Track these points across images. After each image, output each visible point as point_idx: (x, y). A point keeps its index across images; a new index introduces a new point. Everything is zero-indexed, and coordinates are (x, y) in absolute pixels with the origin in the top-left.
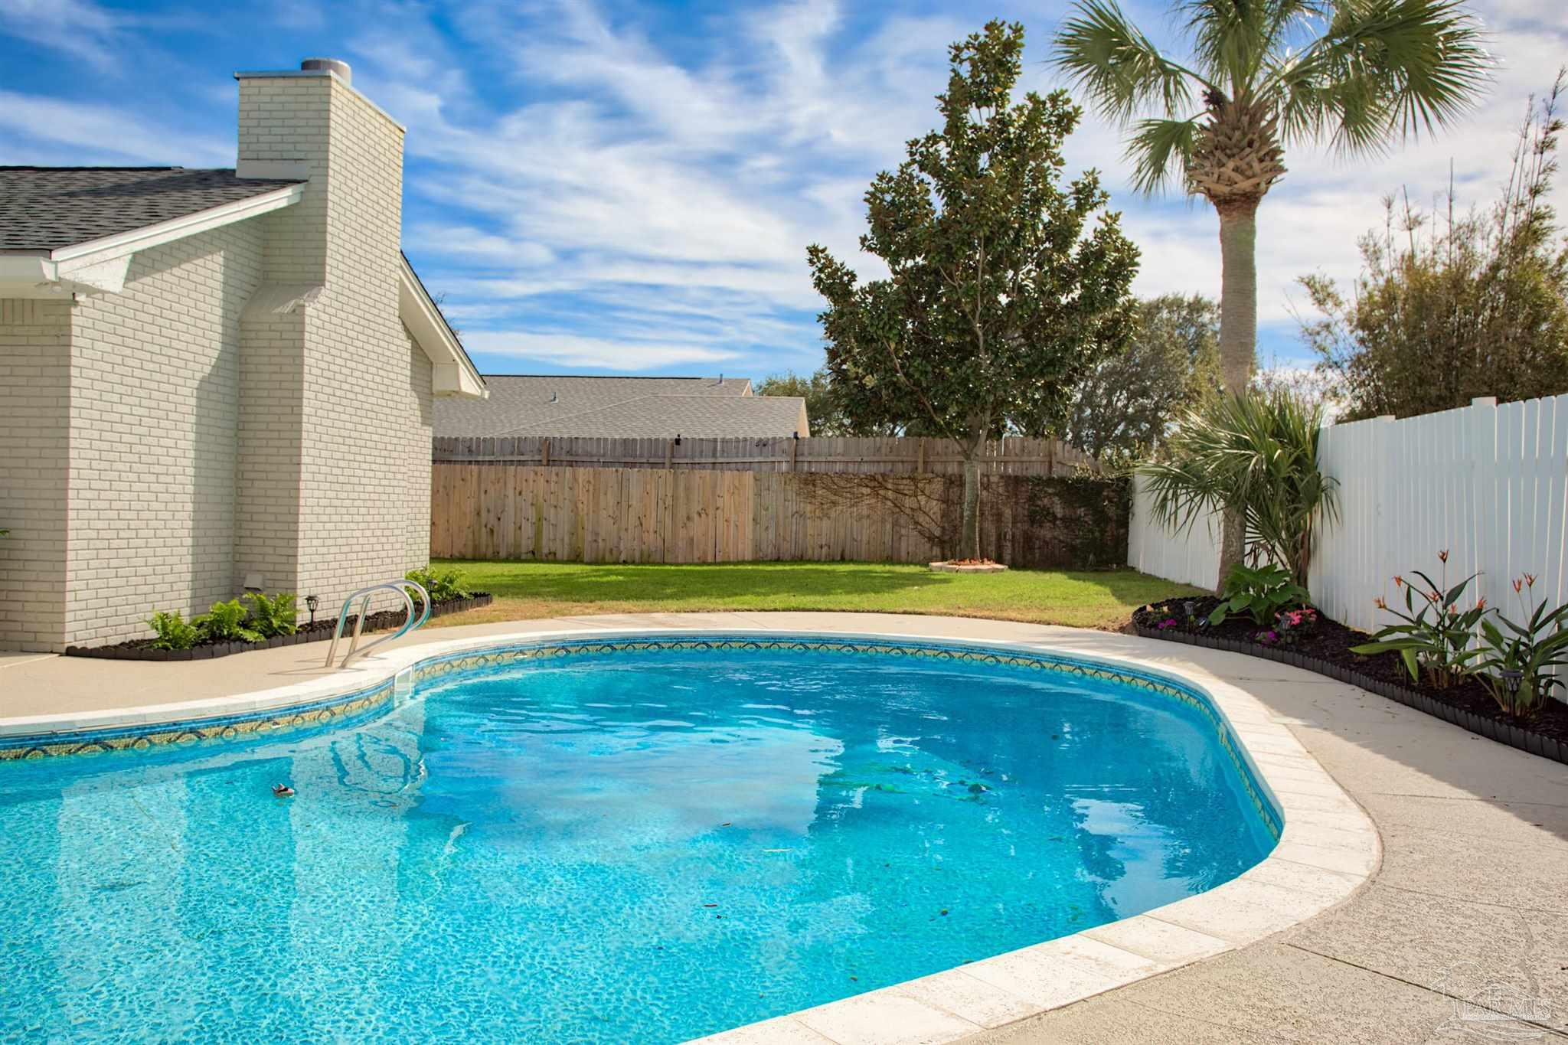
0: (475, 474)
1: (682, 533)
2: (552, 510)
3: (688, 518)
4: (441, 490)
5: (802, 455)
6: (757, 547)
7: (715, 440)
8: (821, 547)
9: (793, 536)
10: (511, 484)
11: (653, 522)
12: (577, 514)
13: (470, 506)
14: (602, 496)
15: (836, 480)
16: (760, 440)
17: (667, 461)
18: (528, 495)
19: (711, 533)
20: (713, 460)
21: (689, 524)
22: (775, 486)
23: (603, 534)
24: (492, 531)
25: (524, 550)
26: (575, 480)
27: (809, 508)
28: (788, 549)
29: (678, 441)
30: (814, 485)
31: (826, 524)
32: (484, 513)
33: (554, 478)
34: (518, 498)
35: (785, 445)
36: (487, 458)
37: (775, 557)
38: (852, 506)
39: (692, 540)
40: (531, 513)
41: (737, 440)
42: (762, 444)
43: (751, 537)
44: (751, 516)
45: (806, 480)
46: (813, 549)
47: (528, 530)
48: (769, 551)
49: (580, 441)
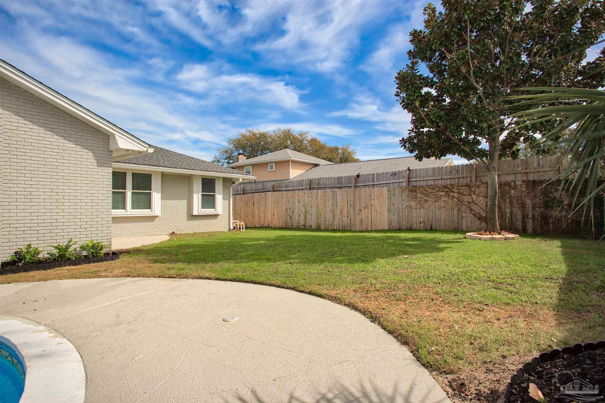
0: (285, 195)
1: (358, 217)
2: (310, 208)
3: (360, 210)
4: (276, 201)
5: (412, 178)
6: (390, 223)
7: (374, 174)
8: (420, 223)
9: (407, 218)
10: (296, 199)
11: (346, 212)
12: (318, 209)
13: (284, 207)
14: (327, 201)
15: (426, 189)
16: (393, 172)
17: (353, 185)
18: (302, 203)
19: (370, 217)
20: (372, 183)
21: (360, 213)
22: (397, 194)
23: (327, 218)
24: (291, 217)
25: (301, 225)
26: (318, 195)
27: (414, 204)
28: (404, 224)
29: (358, 176)
30: (416, 192)
31: (422, 211)
32: (288, 210)
33: (310, 195)
34: (299, 204)
35: (404, 174)
36: (291, 189)
37: (398, 228)
38: (435, 202)
39: (362, 220)
40: (303, 210)
41: (383, 173)
42: (394, 174)
43: (387, 218)
44: (387, 209)
45: (412, 190)
46: (416, 224)
47: (302, 217)
48: (395, 225)
49: (322, 179)
